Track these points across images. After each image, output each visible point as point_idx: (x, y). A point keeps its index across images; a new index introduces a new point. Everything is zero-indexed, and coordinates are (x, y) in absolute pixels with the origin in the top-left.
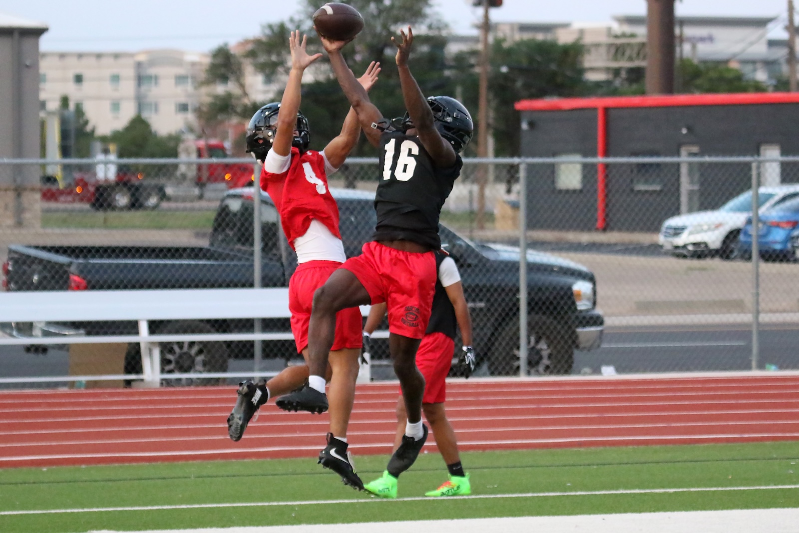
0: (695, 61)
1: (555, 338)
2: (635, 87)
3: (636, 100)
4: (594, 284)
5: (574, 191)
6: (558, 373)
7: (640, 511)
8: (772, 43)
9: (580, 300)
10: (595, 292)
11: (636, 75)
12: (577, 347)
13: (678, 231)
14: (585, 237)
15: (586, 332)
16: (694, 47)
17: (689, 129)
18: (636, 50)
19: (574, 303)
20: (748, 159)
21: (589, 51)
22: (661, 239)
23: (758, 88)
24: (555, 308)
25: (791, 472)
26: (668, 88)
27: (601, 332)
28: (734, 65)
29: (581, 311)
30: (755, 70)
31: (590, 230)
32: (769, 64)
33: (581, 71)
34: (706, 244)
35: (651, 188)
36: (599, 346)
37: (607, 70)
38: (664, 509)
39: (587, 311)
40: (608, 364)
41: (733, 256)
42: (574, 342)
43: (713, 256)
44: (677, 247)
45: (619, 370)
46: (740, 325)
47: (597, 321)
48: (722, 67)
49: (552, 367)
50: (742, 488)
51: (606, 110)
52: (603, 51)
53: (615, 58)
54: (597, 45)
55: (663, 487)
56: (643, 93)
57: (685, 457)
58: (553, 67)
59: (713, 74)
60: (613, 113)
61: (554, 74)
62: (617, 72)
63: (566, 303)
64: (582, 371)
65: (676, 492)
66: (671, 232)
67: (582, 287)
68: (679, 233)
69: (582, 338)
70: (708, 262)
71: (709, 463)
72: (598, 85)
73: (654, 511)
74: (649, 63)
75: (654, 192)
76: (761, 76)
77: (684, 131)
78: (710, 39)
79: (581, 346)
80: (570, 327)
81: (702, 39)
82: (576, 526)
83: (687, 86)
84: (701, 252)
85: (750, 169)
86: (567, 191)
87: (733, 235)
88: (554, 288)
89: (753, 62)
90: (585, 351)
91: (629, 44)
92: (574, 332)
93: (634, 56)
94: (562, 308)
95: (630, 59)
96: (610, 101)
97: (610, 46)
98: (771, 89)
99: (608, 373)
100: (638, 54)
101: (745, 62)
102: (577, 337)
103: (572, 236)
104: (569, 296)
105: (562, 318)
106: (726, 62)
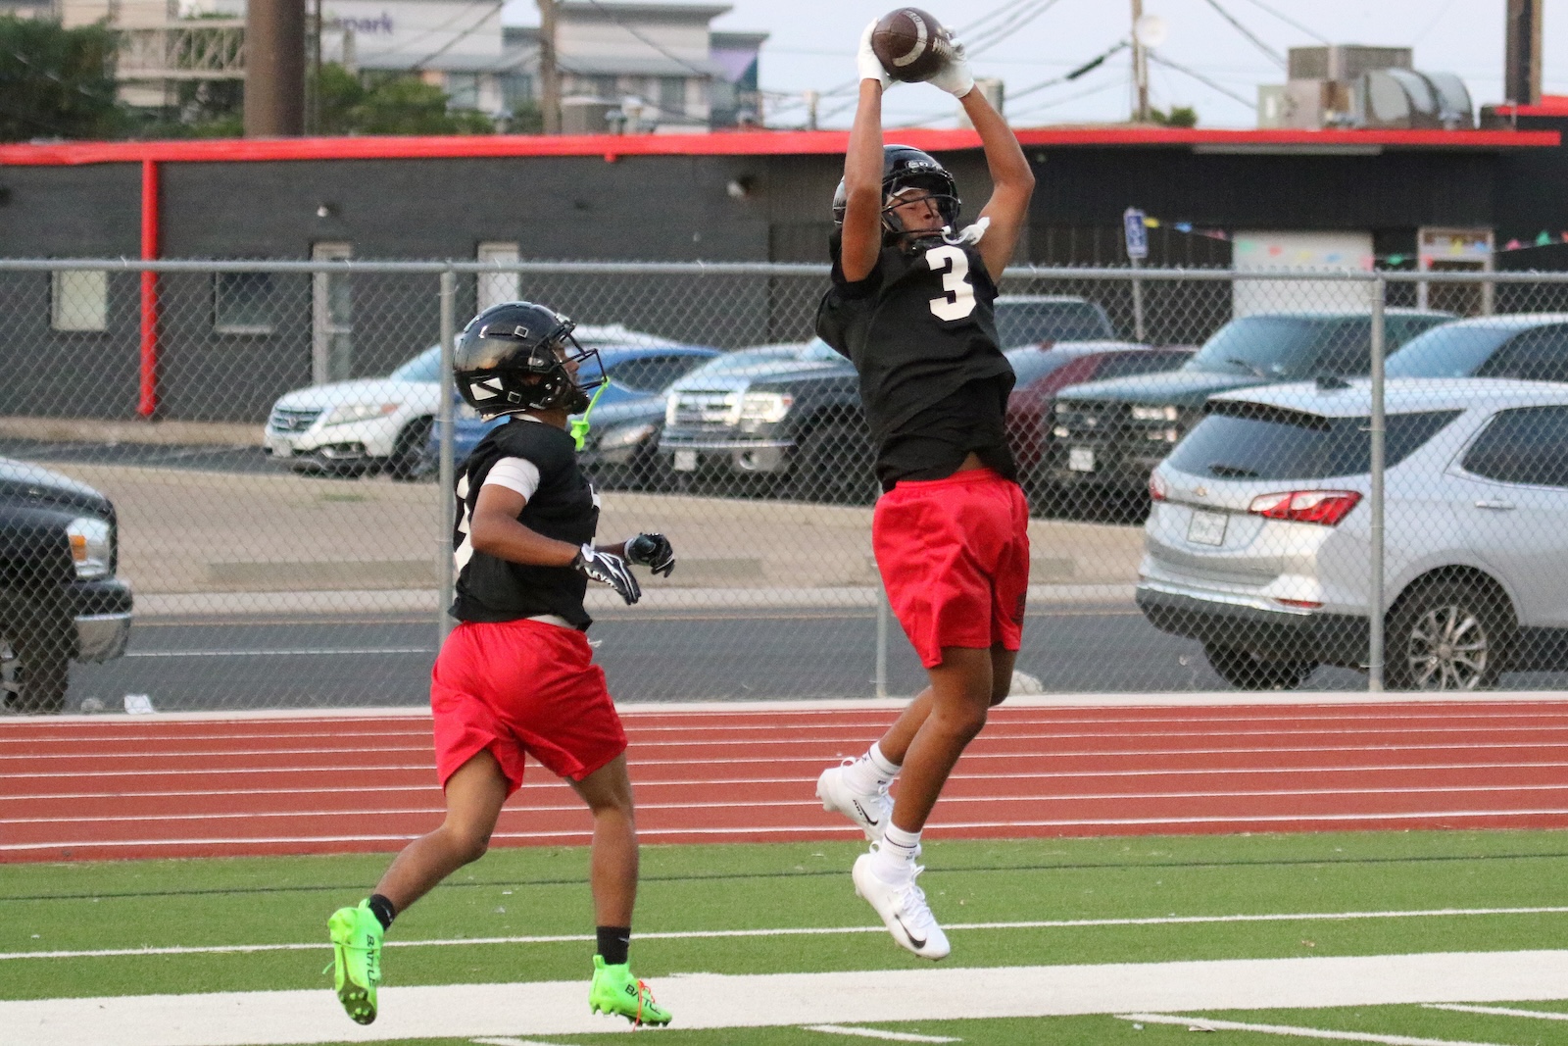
0: (351, 70)
1: (27, 635)
2: (223, 120)
3: (222, 147)
4: (112, 521)
5: (93, 336)
6: (34, 708)
7: (179, 991)
8: (513, 36)
9: (83, 557)
10: (113, 540)
11: (225, 97)
12: (74, 654)
13: (303, 420)
14: (113, 433)
15: (94, 625)
16: (348, 39)
17: (332, 209)
18: (227, 43)
19: (68, 562)
20: (433, 265)
21: (127, 43)
22: (268, 435)
23: (479, 125)
24: (28, 573)
25: (502, 910)
26: (292, 123)
27: (127, 623)
28: (432, 79)
29: (83, 581)
30: (476, 88)
31: (126, 418)
32: (505, 76)
33: (113, 86)
34: (361, 446)
35: (256, 330)
36: (121, 653)
37: (169, 84)
38: (231, 986)
39: (96, 579)
40: (137, 691)
41: (415, 472)
42: (69, 643)
43: (374, 471)
44: (299, 452)
45: (158, 704)
46: (413, 613)
47: (120, 601)
48: (407, 81)
49: (21, 696)
50: (397, 944)
51: (159, 165)
52: (158, 44)
53: (184, 62)
54: (149, 32)
55: (233, 943)
56: (240, 134)
57: (285, 882)
58: (52, 76)
59: (386, 96)
60: (173, 174)
61: (54, 91)
62: (188, 89)
63: (50, 563)
64: (84, 705)
65: (258, 951)
66: (291, 420)
67: (87, 530)
68: (307, 423)
69: (85, 638)
70: (364, 485)
71: (333, 892)
72: (147, 115)
73: (209, 991)
74: (252, 72)
75: (262, 338)
76: (491, 102)
77: (321, 212)
78: (387, 24)
79: (83, 652)
80: (58, 613)
81: (369, 26)
82: (43, 1022)
83: (334, 120)
84: (351, 463)
85: (437, 287)
86: (79, 336)
87: (418, 428)
88: (27, 531)
89: (476, 74)
90: (91, 663)
91: (213, 32)
92: (66, 624)
93: (224, 56)
94: (43, 573)
95: (215, 63)
96: (168, 149)
97: (175, 34)
98: (500, 127)
99: (139, 709)
100: (232, 55)
101: (455, 73)
102: (74, 634)
103: (85, 430)
104: (60, 547)
105: (43, 593)
106: (417, 71)
